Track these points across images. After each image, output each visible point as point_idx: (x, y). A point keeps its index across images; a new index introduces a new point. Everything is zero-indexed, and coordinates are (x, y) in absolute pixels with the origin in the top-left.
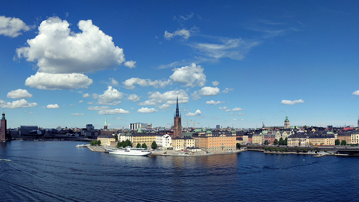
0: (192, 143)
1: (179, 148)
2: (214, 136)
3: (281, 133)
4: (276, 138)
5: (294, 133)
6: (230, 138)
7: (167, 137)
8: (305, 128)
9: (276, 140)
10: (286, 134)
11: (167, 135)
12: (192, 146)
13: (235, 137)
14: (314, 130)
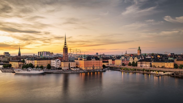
0: (74, 65)
1: (65, 68)
2: (88, 60)
3: (134, 59)
4: (130, 61)
5: (143, 58)
6: (98, 61)
7: (58, 61)
8: (153, 55)
9: (130, 63)
10: (137, 59)
11: (58, 60)
12: (74, 67)
13: (102, 61)
14: (159, 56)
